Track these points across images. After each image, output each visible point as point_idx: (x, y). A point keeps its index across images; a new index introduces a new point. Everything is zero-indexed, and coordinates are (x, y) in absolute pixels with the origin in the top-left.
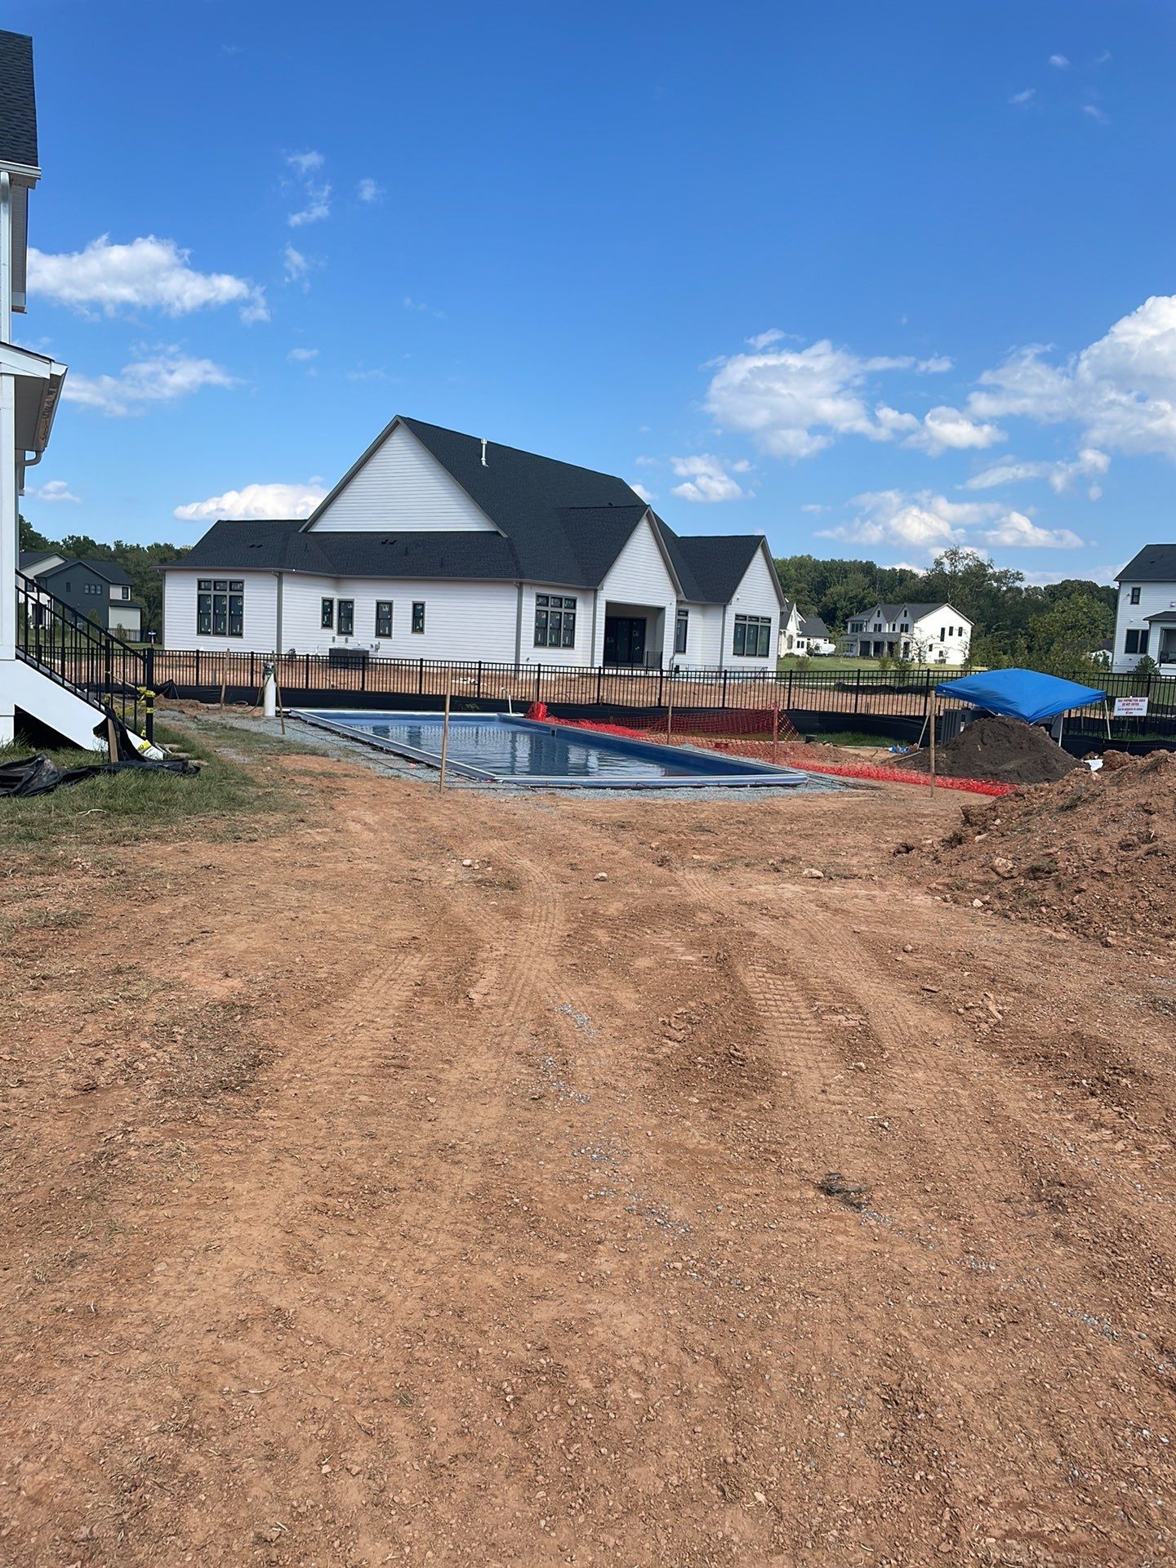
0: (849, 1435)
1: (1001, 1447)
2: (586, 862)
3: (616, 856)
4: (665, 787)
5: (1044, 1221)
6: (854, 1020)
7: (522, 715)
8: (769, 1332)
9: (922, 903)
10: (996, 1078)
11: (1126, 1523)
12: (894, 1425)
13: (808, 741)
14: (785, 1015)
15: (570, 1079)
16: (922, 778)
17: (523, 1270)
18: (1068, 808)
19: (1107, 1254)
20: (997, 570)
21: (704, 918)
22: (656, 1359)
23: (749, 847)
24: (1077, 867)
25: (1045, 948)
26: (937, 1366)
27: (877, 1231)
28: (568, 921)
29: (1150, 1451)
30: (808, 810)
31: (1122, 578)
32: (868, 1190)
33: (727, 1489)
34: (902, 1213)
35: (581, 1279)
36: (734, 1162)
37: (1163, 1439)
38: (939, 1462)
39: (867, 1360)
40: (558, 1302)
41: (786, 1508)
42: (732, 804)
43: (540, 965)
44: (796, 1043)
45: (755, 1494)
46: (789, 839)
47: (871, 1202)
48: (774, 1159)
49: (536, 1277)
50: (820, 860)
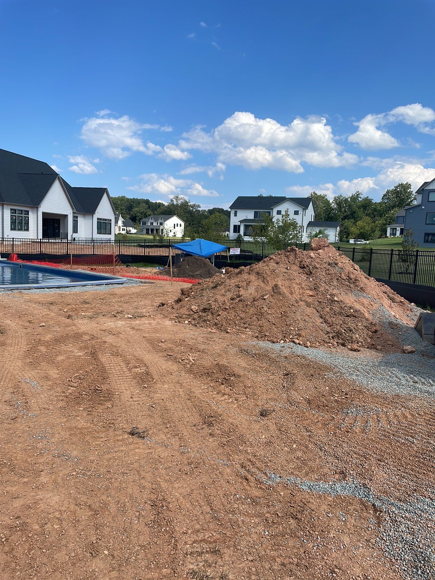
0: (139, 521)
1: (191, 512)
2: (36, 319)
3: (49, 316)
4: (70, 287)
5: (207, 431)
6: (143, 370)
7: (6, 259)
8: (110, 491)
9: (168, 324)
10: (192, 383)
11: (232, 528)
12: (155, 513)
13: (127, 266)
14: (117, 371)
15: (28, 409)
16: (168, 278)
17: (8, 489)
18: (214, 287)
19: (226, 438)
20: (192, 204)
21: (86, 337)
22: (65, 511)
23: (105, 308)
24: (218, 307)
25: (209, 336)
26: (170, 489)
27: (150, 445)
28: (28, 344)
29: (239, 502)
30: (127, 292)
31: (231, 207)
32: (147, 431)
33: (93, 553)
34: (159, 437)
35: (34, 487)
36: (97, 430)
37: (243, 497)
38: (171, 523)
39: (146, 493)
40: (24, 498)
41: (116, 553)
42: (98, 292)
43: (15, 364)
44: (121, 381)
45: (104, 552)
46: (120, 304)
47: (148, 435)
48: (112, 426)
49: (14, 490)
50: (131, 311)
